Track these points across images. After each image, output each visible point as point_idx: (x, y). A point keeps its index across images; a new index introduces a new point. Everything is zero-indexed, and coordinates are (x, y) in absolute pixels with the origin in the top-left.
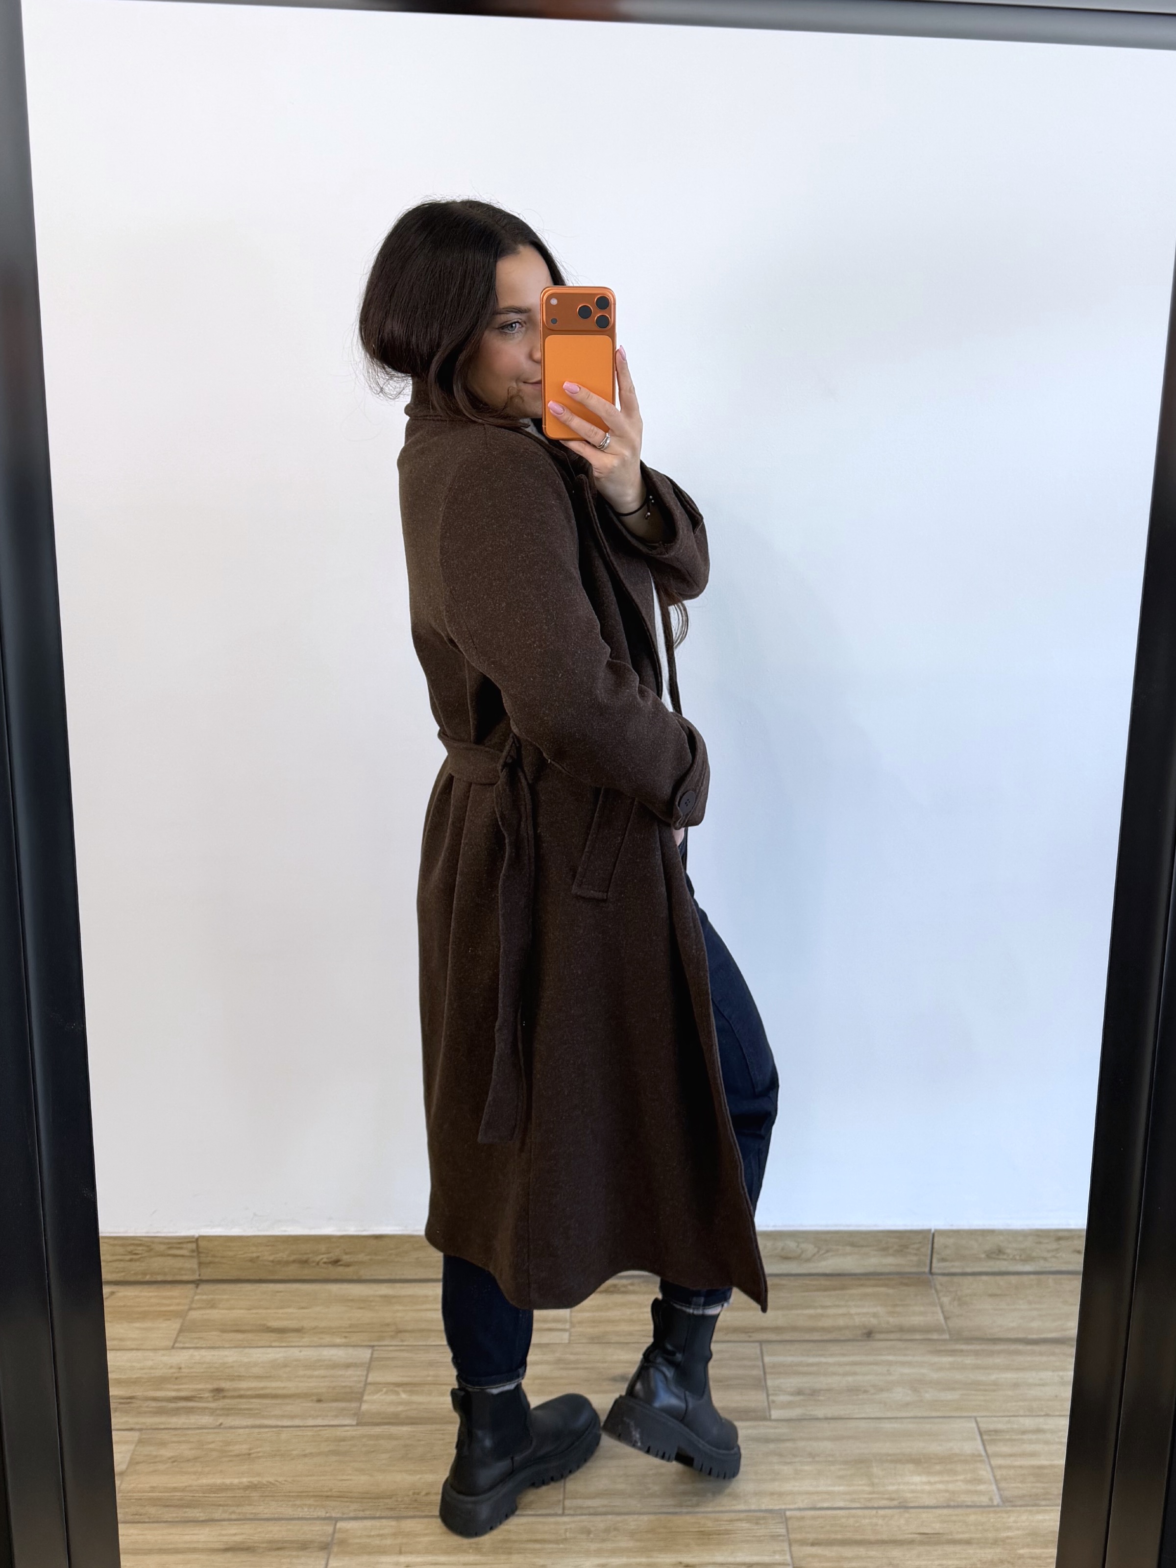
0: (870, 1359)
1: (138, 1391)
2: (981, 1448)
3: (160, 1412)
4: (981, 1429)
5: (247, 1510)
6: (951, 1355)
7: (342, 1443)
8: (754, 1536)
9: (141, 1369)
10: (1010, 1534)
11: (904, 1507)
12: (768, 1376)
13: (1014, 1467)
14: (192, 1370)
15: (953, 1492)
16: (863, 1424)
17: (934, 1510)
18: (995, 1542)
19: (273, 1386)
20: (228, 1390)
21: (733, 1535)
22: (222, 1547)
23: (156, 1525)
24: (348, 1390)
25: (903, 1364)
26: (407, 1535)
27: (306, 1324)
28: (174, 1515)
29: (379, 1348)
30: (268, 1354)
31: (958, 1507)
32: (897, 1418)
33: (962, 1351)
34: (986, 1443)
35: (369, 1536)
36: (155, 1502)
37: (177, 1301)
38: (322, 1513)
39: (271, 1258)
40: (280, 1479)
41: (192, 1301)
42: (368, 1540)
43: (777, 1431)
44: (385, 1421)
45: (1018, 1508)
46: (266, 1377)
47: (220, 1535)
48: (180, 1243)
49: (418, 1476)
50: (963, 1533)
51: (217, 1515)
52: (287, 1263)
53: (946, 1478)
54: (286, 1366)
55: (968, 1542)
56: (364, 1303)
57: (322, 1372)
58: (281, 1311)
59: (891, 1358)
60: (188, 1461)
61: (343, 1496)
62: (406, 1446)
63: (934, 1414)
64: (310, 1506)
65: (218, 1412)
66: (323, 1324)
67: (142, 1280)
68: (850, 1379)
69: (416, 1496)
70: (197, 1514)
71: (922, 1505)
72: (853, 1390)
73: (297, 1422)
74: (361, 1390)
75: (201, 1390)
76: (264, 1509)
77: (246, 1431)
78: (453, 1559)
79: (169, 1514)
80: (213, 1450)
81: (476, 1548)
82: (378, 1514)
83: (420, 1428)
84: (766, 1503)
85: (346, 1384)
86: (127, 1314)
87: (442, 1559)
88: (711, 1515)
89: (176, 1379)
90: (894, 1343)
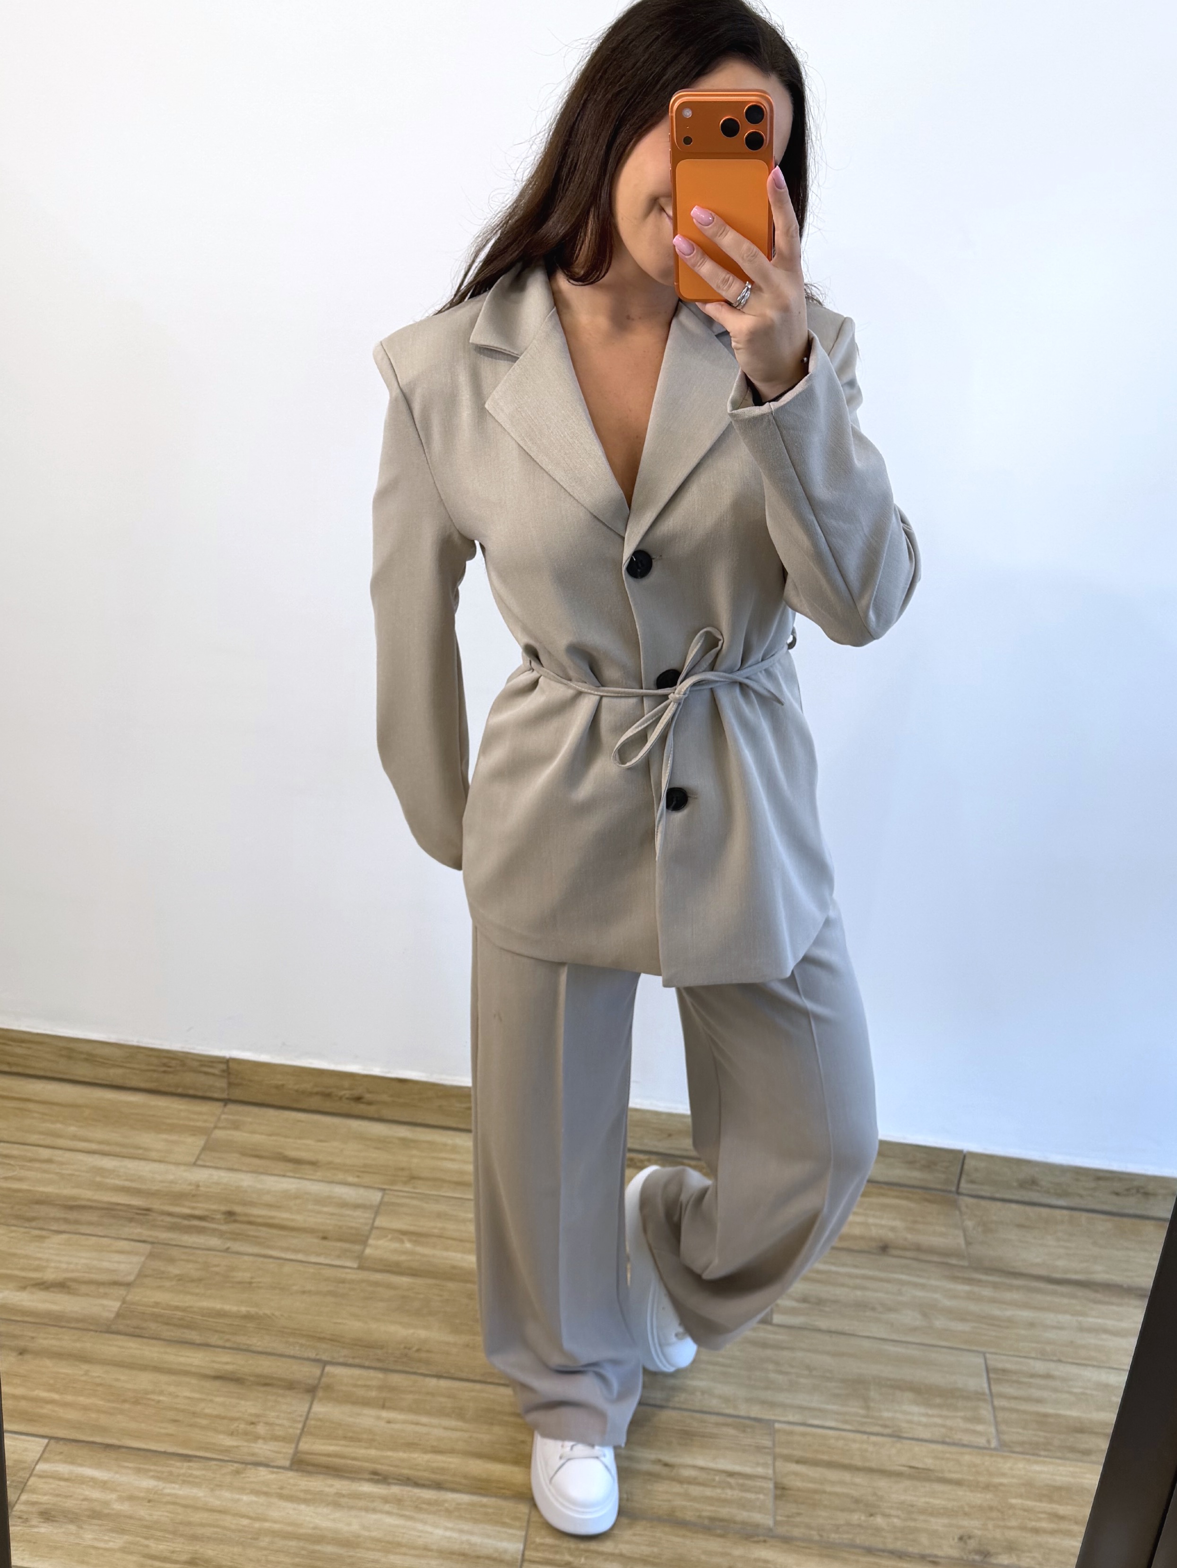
0: (882, 1274)
1: (156, 1205)
2: (986, 1386)
3: (173, 1228)
4: (988, 1366)
5: (242, 1340)
6: (967, 1284)
7: (341, 1285)
8: (739, 1444)
9: (162, 1182)
10: (1004, 1481)
13: (1017, 1411)
14: (210, 1190)
15: (951, 1429)
16: (866, 1343)
17: (928, 1444)
18: (987, 1487)
19: (282, 1216)
20: (240, 1215)
21: (716, 1440)
22: (212, 1373)
23: (154, 1342)
24: (353, 1231)
25: (916, 1285)
26: (393, 1389)
27: (321, 1157)
28: (173, 1334)
29: (391, 1193)
30: (282, 1183)
31: (954, 1444)
32: (901, 1342)
33: (980, 1281)
34: (991, 1382)
35: (355, 1386)
36: (155, 1317)
37: (205, 1117)
38: (312, 1355)
39: (296, 1087)
40: (277, 1313)
41: (219, 1119)
42: (354, 1390)
43: (778, 1337)
44: (387, 1268)
45: (1016, 1455)
46: (276, 1207)
47: (214, 1362)
48: (212, 1062)
49: (413, 1331)
50: (955, 1472)
51: (214, 1339)
52: (311, 1093)
53: (945, 1412)
54: (297, 1198)
55: (958, 1483)
56: (382, 1143)
57: (331, 1209)
58: (299, 1142)
59: (903, 1277)
60: (193, 1281)
61: (335, 1340)
62: (404, 1297)
63: (942, 1343)
64: (302, 1345)
65: (227, 1235)
66: (338, 1160)
67: (175, 1091)
68: (859, 1293)
69: (406, 1351)
70: (194, 1336)
71: (916, 1436)
72: (861, 1306)
73: (300, 1257)
74: (367, 1233)
75: (215, 1211)
76: (257, 1342)
77: (251, 1258)
78: (435, 1421)
79: (168, 1332)
80: (217, 1273)
81: (459, 1413)
82: (367, 1363)
83: (419, 1281)
84: (756, 1411)
85: (353, 1225)
86: (154, 1125)
87: (424, 1419)
88: (698, 1415)
89: (193, 1196)
90: (910, 1262)
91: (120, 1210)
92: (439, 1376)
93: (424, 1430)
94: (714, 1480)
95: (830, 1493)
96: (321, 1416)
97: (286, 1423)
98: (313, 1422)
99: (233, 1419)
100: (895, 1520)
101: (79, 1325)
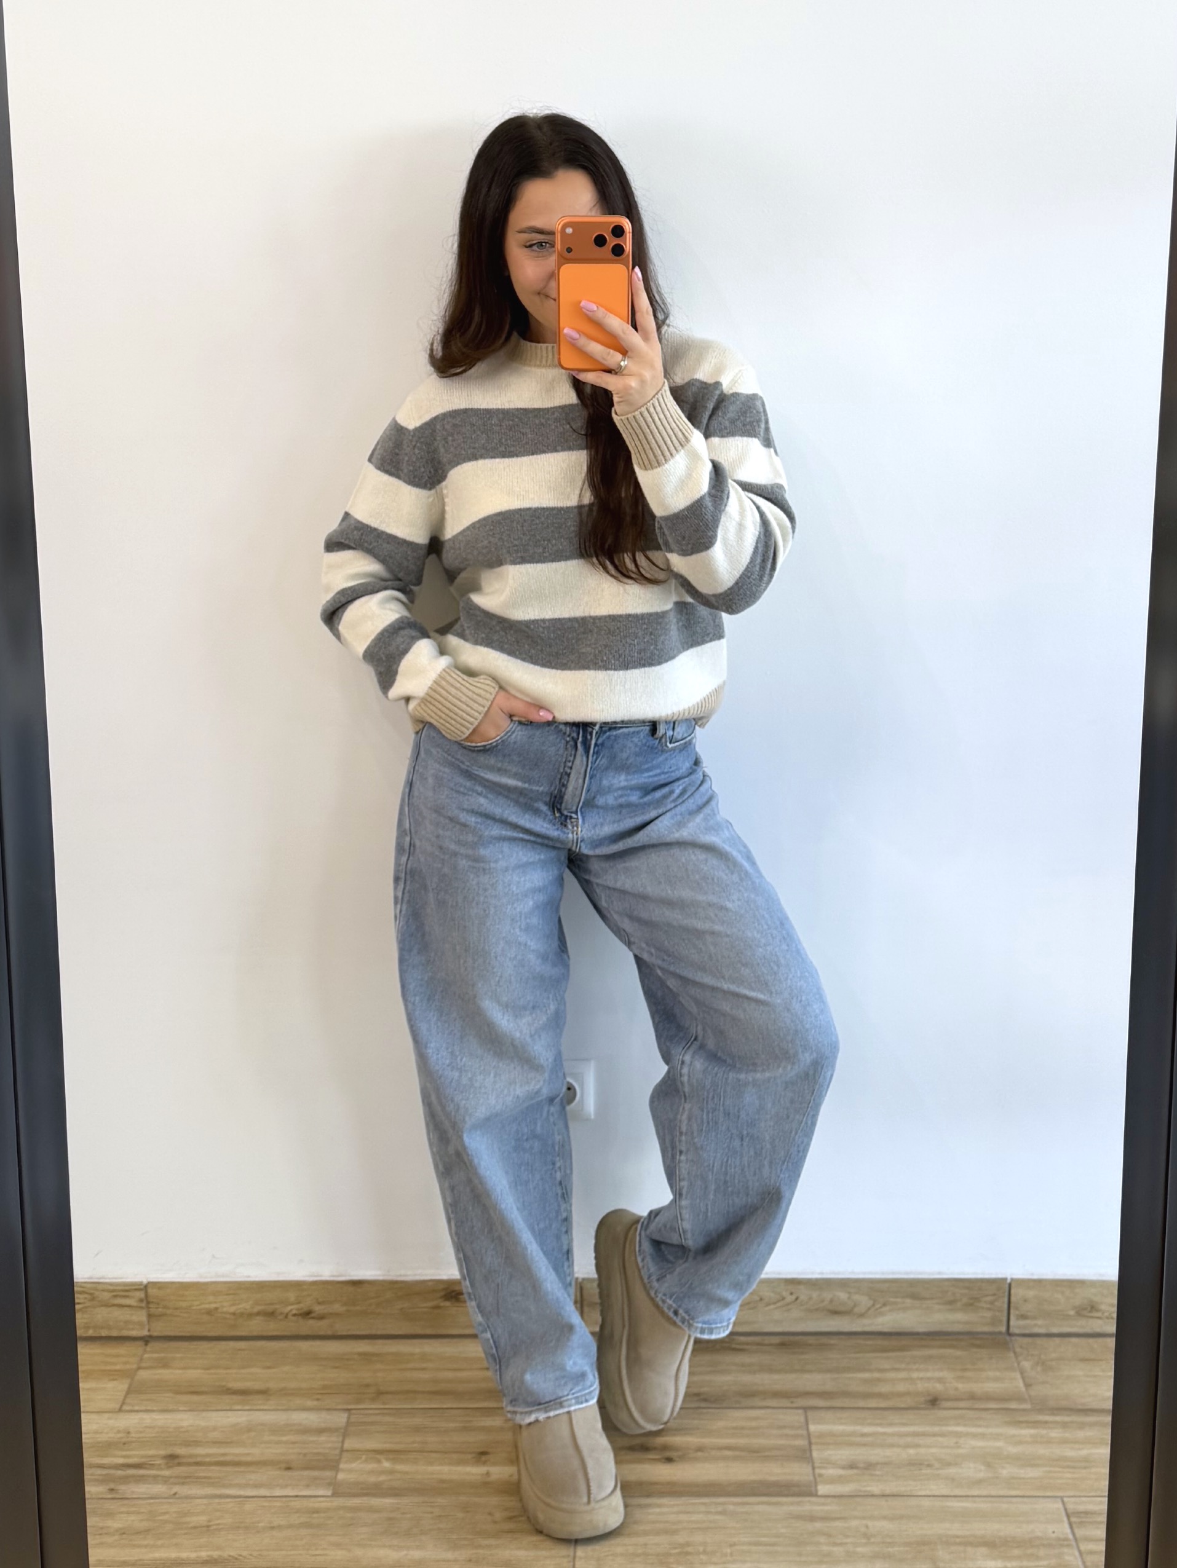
0: (936, 1429)
2: (1068, 1531)
4: (1069, 1511)
6: (1032, 1427)
7: (315, 1515)
12: (814, 1447)
14: (141, 1435)
16: (926, 1503)
19: (235, 1452)
20: (184, 1456)
24: (320, 1457)
25: (975, 1436)
27: (272, 1385)
29: (357, 1412)
30: (228, 1417)
32: (967, 1496)
33: (1046, 1422)
34: (1074, 1526)
37: (124, 1359)
39: (232, 1309)
40: (245, 1553)
41: (141, 1359)
43: (826, 1508)
44: (365, 1491)
46: (227, 1443)
48: (126, 1291)
49: (405, 1552)
52: (251, 1315)
54: (249, 1430)
56: (340, 1361)
57: (292, 1438)
58: (243, 1371)
59: (960, 1429)
60: (138, 1533)
62: (390, 1519)
63: (1013, 1493)
65: (172, 1480)
66: (292, 1385)
67: (84, 1335)
68: (912, 1451)
72: (916, 1464)
73: (263, 1492)
74: (338, 1458)
75: (152, 1456)
77: (205, 1501)
80: (166, 1522)
83: (405, 1500)
85: (320, 1450)
89: (123, 1444)
90: (964, 1412)
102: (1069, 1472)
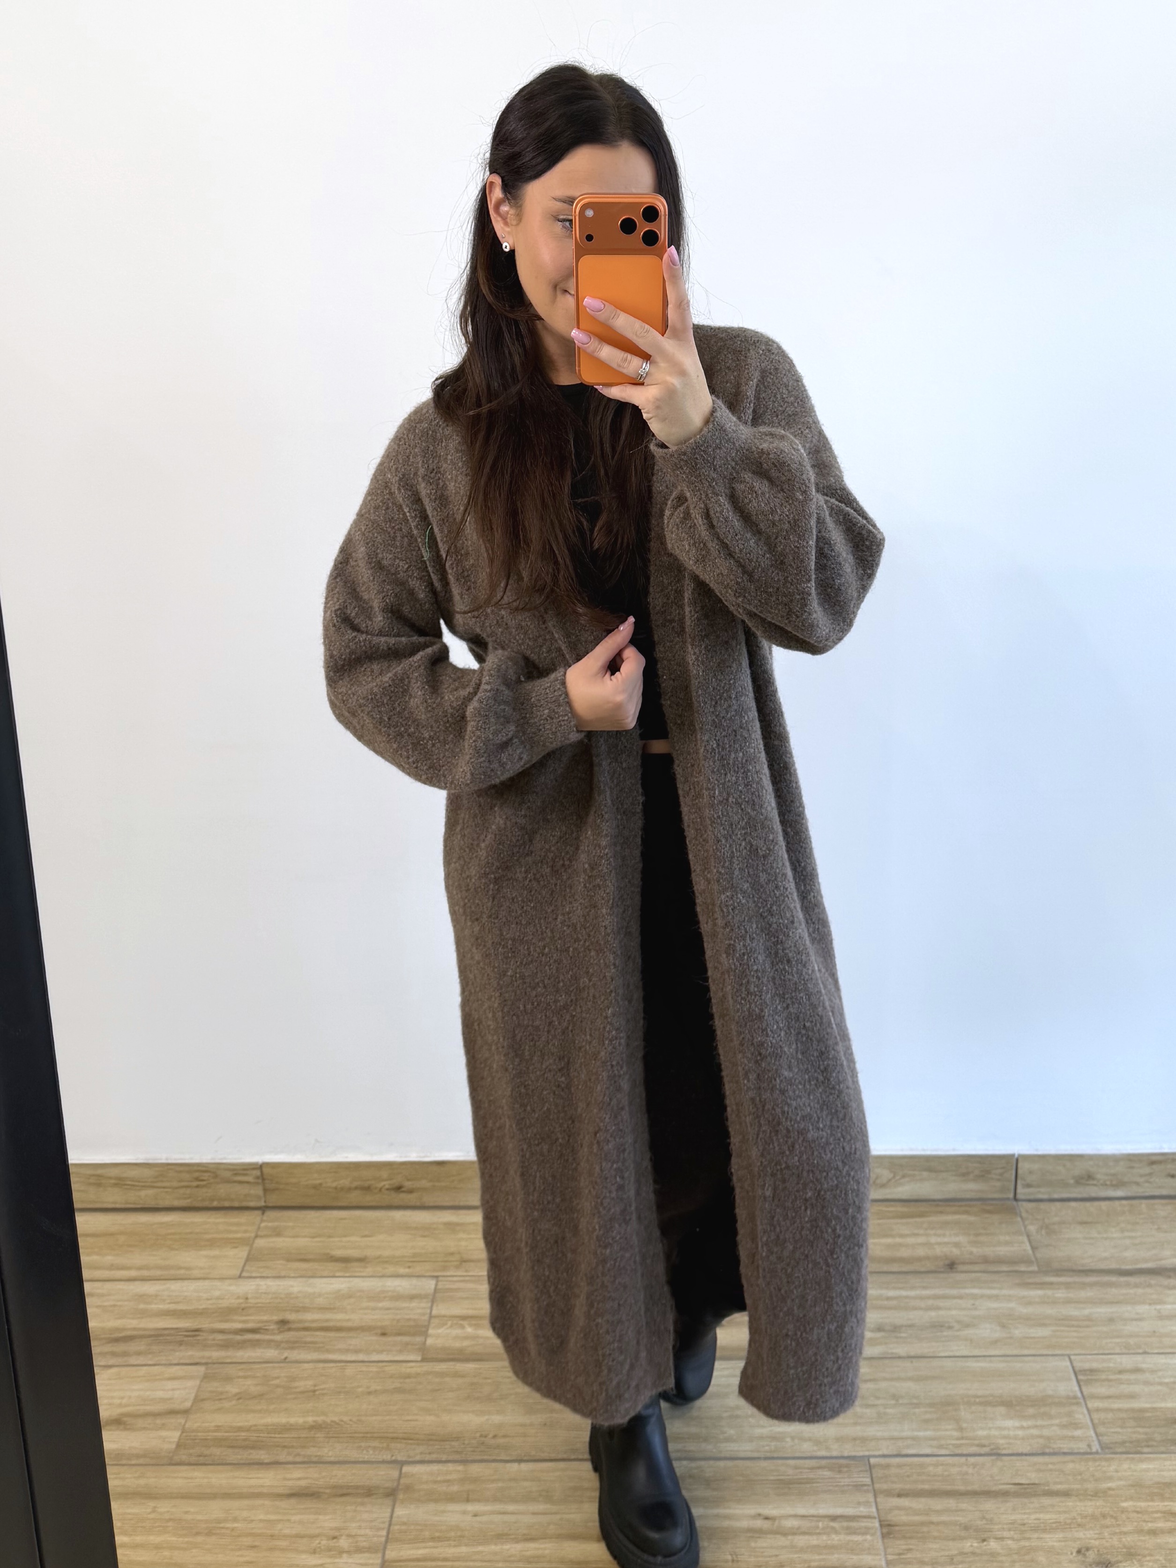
0: (954, 1292)
1: (204, 1323)
2: (1077, 1388)
3: (226, 1345)
4: (1077, 1369)
5: (311, 1451)
6: (1041, 1289)
7: (407, 1380)
8: (837, 1486)
9: (208, 1299)
10: (1110, 1485)
11: (996, 1454)
13: (1112, 1410)
14: (259, 1301)
15: (1048, 1438)
16: (948, 1363)
17: (1028, 1458)
18: (1096, 1494)
19: (338, 1318)
20: (294, 1322)
21: (815, 1485)
22: (287, 1492)
23: (220, 1467)
24: (412, 1323)
25: (990, 1297)
26: (475, 1480)
27: (369, 1253)
28: (239, 1457)
29: (445, 1278)
30: (332, 1284)
31: (1054, 1454)
32: (984, 1356)
33: (1052, 1283)
34: (1082, 1383)
35: (435, 1482)
36: (219, 1442)
37: (244, 1228)
38: (387, 1457)
39: (334, 1185)
40: (345, 1419)
41: (259, 1228)
42: (435, 1487)
44: (451, 1357)
45: (1118, 1456)
46: (331, 1309)
47: (285, 1479)
48: (244, 1170)
49: (486, 1417)
50: (1061, 1483)
51: (283, 1457)
52: (350, 1189)
53: (1039, 1423)
54: (350, 1297)
56: (427, 1231)
57: (386, 1304)
58: (344, 1239)
59: (976, 1291)
60: (254, 1397)
61: (408, 1438)
62: (472, 1384)
63: (1026, 1352)
64: (374, 1448)
65: (283, 1345)
66: (387, 1253)
67: (210, 1206)
68: (933, 1314)
69: (483, 1439)
70: (262, 1455)
71: (1015, 1452)
72: (938, 1326)
73: (361, 1357)
74: (426, 1323)
75: (266, 1321)
76: (329, 1452)
77: (311, 1365)
78: (521, 1507)
79: (234, 1456)
80: (278, 1386)
81: (547, 1496)
82: (444, 1458)
83: (486, 1365)
84: (848, 1450)
85: (412, 1317)
86: (194, 1242)
87: (511, 1508)
88: (792, 1462)
89: (242, 1310)
90: (979, 1275)
91: (168, 1335)
92: (520, 1461)
93: (512, 1518)
94: (818, 1527)
95: (938, 1524)
96: (405, 1520)
97: (368, 1531)
98: (396, 1527)
99: (312, 1537)
100: (1010, 1542)
101: (141, 1461)
102: (1075, 1331)
